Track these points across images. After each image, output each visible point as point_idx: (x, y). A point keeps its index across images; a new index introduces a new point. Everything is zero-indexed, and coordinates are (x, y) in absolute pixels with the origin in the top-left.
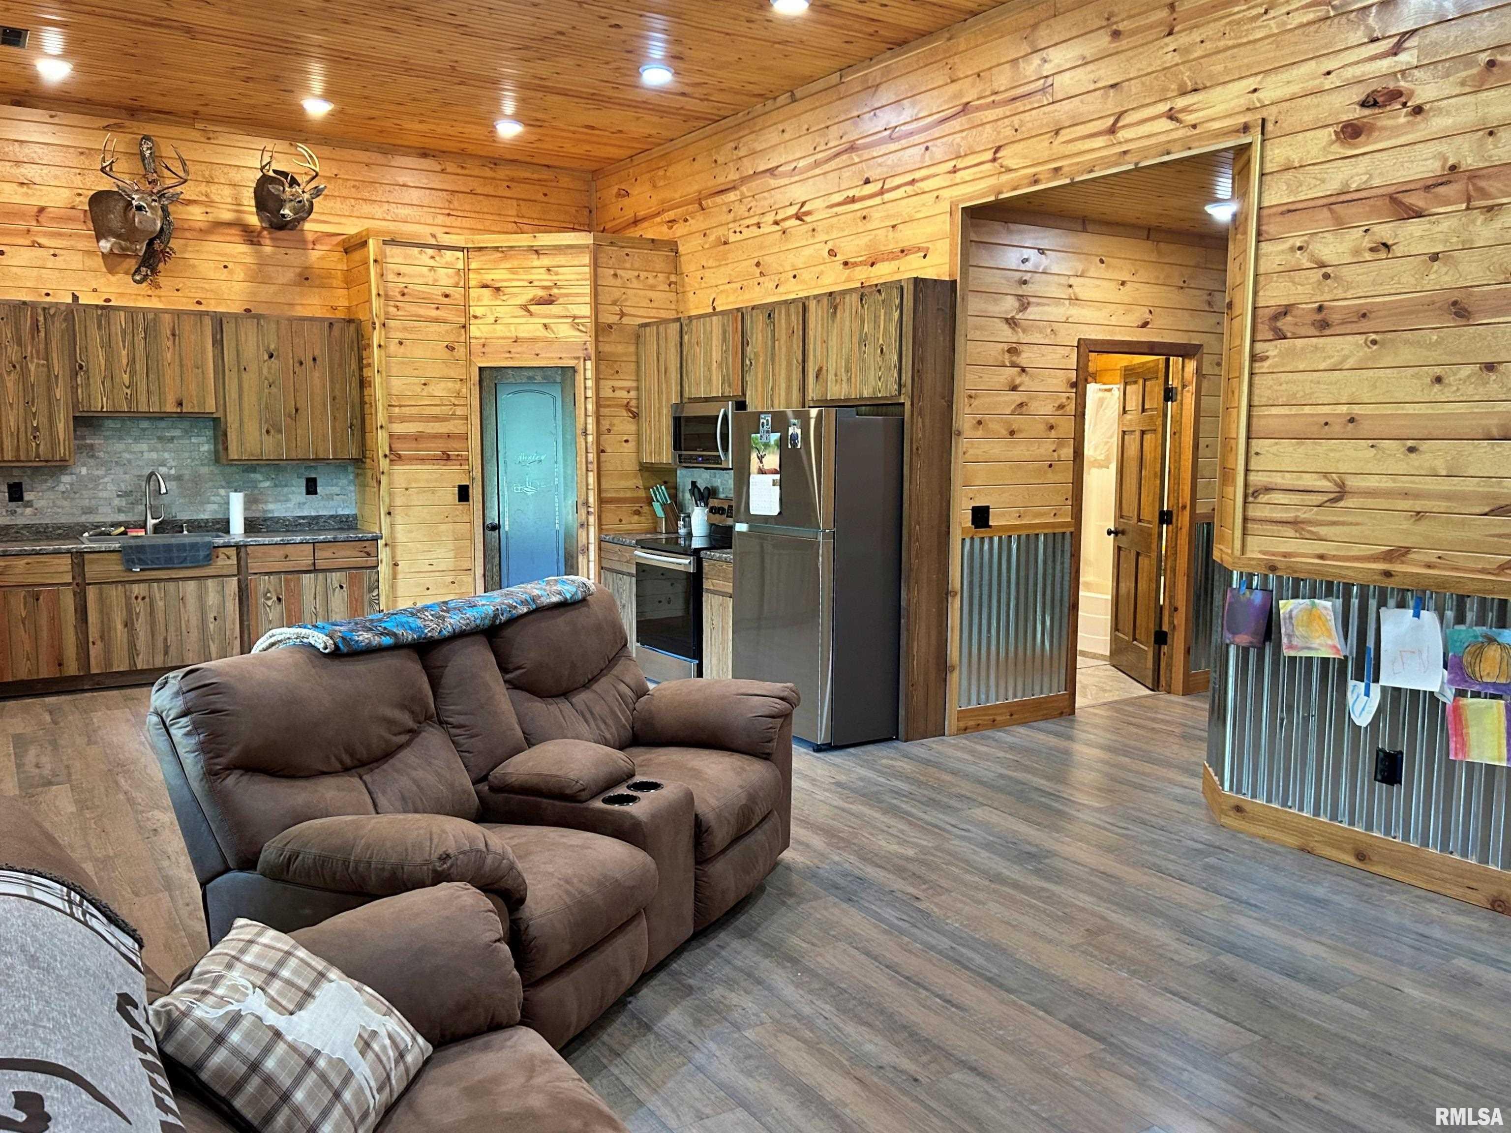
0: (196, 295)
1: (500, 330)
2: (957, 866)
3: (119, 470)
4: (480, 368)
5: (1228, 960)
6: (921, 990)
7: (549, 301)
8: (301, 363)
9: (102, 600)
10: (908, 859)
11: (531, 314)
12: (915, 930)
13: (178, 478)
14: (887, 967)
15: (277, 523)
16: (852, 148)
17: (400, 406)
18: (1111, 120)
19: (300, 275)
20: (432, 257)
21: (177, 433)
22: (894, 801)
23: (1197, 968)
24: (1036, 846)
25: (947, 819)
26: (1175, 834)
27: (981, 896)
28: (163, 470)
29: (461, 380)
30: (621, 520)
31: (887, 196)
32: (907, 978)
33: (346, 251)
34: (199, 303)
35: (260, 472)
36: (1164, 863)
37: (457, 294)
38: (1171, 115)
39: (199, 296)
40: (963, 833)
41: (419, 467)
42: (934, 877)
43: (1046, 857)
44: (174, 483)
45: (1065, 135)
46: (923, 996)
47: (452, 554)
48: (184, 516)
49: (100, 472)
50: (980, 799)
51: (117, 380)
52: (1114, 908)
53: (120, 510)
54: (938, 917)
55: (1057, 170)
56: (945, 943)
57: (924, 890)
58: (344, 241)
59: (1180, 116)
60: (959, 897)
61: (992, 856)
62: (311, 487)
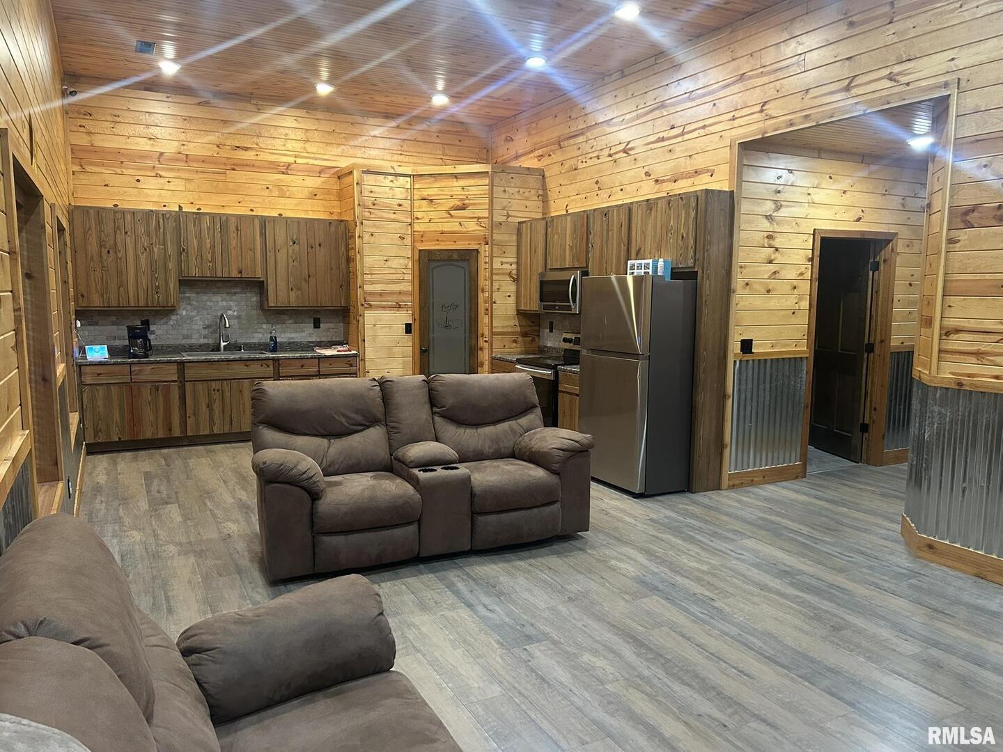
0: (251, 205)
1: (432, 227)
2: (737, 579)
3: (205, 312)
4: (420, 250)
5: (934, 652)
6: (721, 662)
7: (463, 208)
8: (312, 247)
9: (194, 391)
10: (703, 572)
11: (452, 216)
12: (712, 621)
13: (239, 317)
14: (697, 645)
15: (297, 345)
16: (662, 106)
17: (371, 274)
18: (847, 82)
19: (312, 193)
20: (392, 181)
21: (238, 290)
22: (690, 533)
23: (914, 657)
24: (790, 566)
25: (728, 546)
26: (886, 561)
27: (756, 599)
28: (230, 312)
29: (408, 258)
30: (504, 346)
31: (686, 137)
32: (711, 654)
33: (339, 178)
34: (252, 210)
35: (287, 314)
36: (880, 582)
37: (407, 204)
38: (891, 77)
39: (252, 205)
40: (738, 556)
41: (383, 312)
42: (722, 585)
43: (797, 575)
44: (236, 320)
45: (812, 93)
46: (723, 667)
47: (401, 366)
48: (242, 340)
49: (194, 313)
50: (749, 534)
51: (204, 257)
52: (849, 612)
53: (205, 337)
54: (728, 613)
55: (806, 116)
56: (734, 631)
57: (716, 594)
58: (337, 171)
59: (897, 78)
60: (741, 599)
61: (761, 572)
62: (317, 325)
